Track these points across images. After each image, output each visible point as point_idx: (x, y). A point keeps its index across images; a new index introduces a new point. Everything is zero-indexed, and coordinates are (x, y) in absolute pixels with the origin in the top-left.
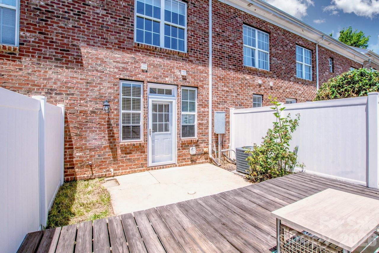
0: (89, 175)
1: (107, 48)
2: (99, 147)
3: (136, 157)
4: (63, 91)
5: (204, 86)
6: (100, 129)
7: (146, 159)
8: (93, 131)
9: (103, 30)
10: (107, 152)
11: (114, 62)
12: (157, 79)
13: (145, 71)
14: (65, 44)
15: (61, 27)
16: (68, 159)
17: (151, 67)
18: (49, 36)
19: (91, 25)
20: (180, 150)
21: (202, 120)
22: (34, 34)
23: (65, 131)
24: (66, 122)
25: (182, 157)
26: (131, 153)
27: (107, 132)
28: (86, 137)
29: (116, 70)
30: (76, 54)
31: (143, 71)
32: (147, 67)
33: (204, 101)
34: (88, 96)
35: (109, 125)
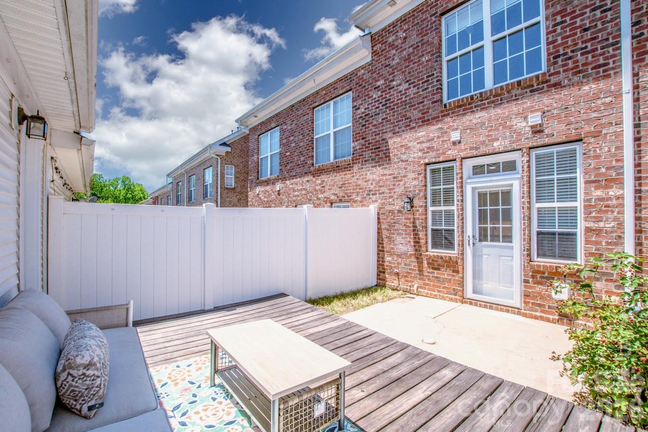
0: (396, 285)
1: (411, 129)
2: (405, 254)
3: (446, 276)
4: (377, 190)
5: (604, 131)
6: (406, 231)
7: (462, 283)
8: (399, 234)
9: (406, 108)
10: (412, 262)
11: (418, 143)
12: (477, 148)
13: (457, 143)
14: (377, 141)
15: (375, 125)
16: (381, 263)
17: (466, 132)
18: (368, 139)
19: (396, 109)
20: (529, 283)
21: (598, 220)
22: (359, 142)
23: (378, 233)
24: (379, 223)
25: (533, 299)
26: (439, 269)
27: (412, 236)
28: (394, 240)
29: (420, 154)
30: (385, 148)
31: (454, 143)
32: (459, 135)
33: (603, 170)
34: (395, 192)
35: (415, 226)
